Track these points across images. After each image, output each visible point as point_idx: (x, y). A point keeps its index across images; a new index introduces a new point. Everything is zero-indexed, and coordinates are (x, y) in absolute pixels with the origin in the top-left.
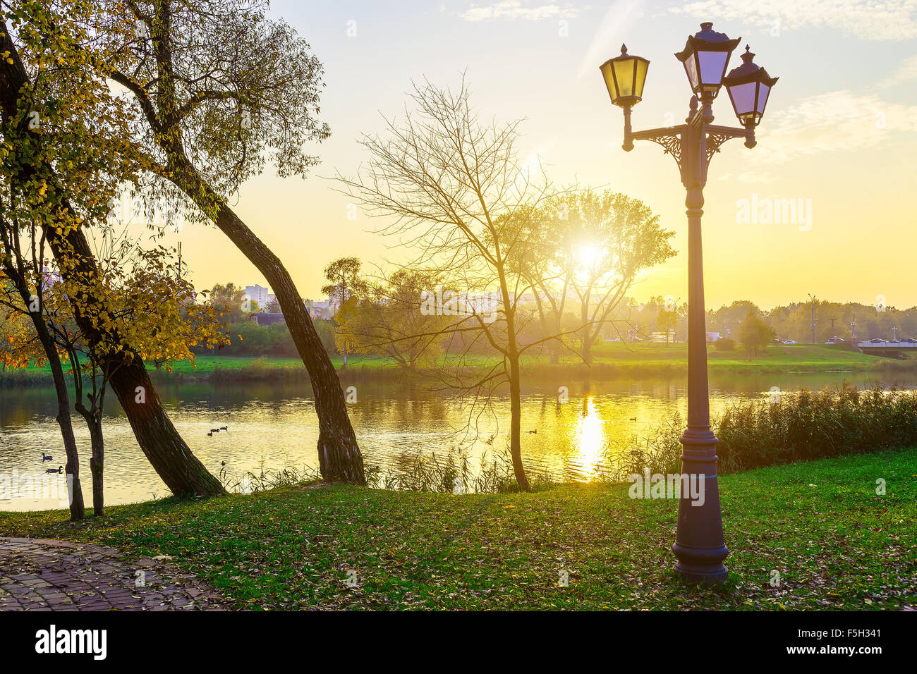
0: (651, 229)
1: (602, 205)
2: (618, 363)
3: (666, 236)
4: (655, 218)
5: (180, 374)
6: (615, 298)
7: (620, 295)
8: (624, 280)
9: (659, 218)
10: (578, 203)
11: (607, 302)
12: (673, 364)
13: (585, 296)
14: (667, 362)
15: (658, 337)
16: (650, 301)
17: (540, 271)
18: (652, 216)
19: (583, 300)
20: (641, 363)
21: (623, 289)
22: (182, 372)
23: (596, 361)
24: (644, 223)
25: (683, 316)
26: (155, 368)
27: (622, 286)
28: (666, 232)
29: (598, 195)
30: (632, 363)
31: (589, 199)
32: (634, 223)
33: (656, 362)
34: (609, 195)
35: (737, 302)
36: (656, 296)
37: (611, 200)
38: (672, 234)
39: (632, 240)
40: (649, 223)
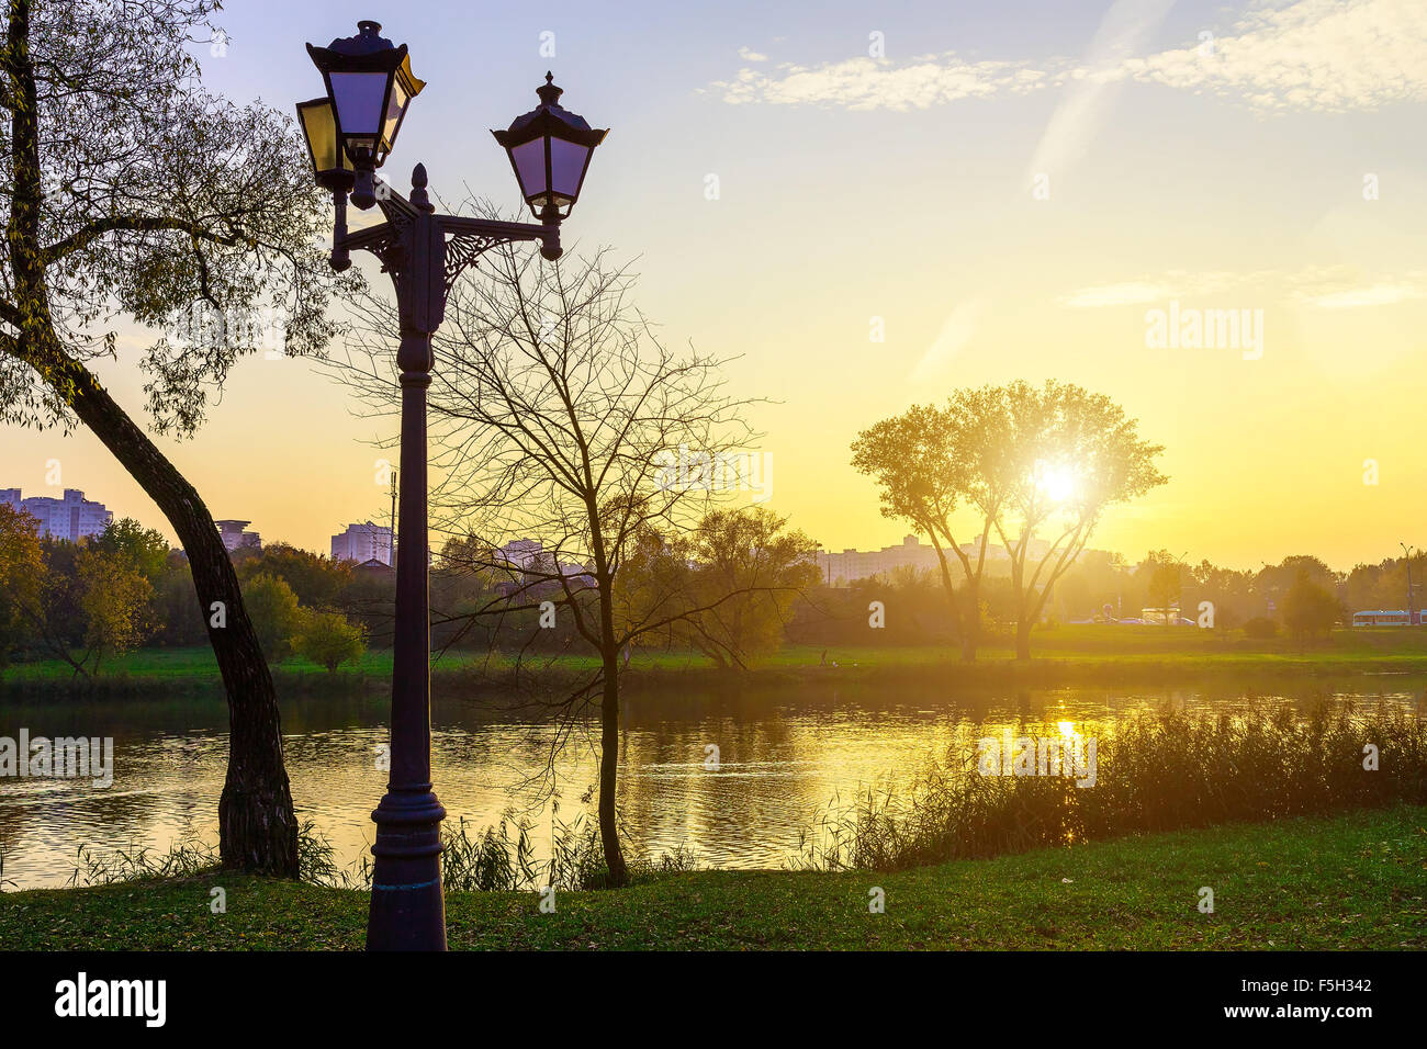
0: (1121, 441)
1: (1042, 403)
2: (1074, 659)
3: (1150, 452)
4: (1130, 424)
5: (365, 679)
6: (1067, 552)
7: (1075, 548)
8: (1081, 524)
9: (1137, 424)
10: (1006, 400)
11: (1055, 560)
12: (1167, 661)
13: (1017, 549)
14: (1154, 658)
15: (1150, 616)
16: (1146, 556)
17: (943, 510)
18: (1125, 421)
19: (1014, 555)
20: (1111, 659)
21: (1081, 538)
22: (367, 675)
23: (1038, 656)
24: (1111, 430)
25: (1202, 581)
26: (327, 670)
27: (1079, 532)
28: (1150, 445)
29: (1034, 389)
30: (1095, 660)
31: (1022, 396)
32: (1095, 432)
33: (1138, 658)
34: (1054, 387)
35: (1291, 559)
36: (1158, 551)
37: (1055, 396)
38: (1159, 449)
39: (1092, 459)
40: (1120, 432)
